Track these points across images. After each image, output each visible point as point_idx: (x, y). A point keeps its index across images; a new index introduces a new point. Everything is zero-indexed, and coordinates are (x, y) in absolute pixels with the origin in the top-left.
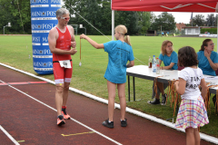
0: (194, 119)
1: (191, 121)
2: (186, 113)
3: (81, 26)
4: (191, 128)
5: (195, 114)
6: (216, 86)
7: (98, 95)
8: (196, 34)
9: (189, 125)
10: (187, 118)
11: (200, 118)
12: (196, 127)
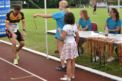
0: (71, 54)
1: (70, 55)
2: (67, 51)
3: (25, 3)
4: (69, 59)
5: (72, 51)
6: (118, 41)
7: (37, 50)
8: (105, 6)
9: (68, 58)
10: (68, 54)
11: (74, 53)
12: (72, 58)
